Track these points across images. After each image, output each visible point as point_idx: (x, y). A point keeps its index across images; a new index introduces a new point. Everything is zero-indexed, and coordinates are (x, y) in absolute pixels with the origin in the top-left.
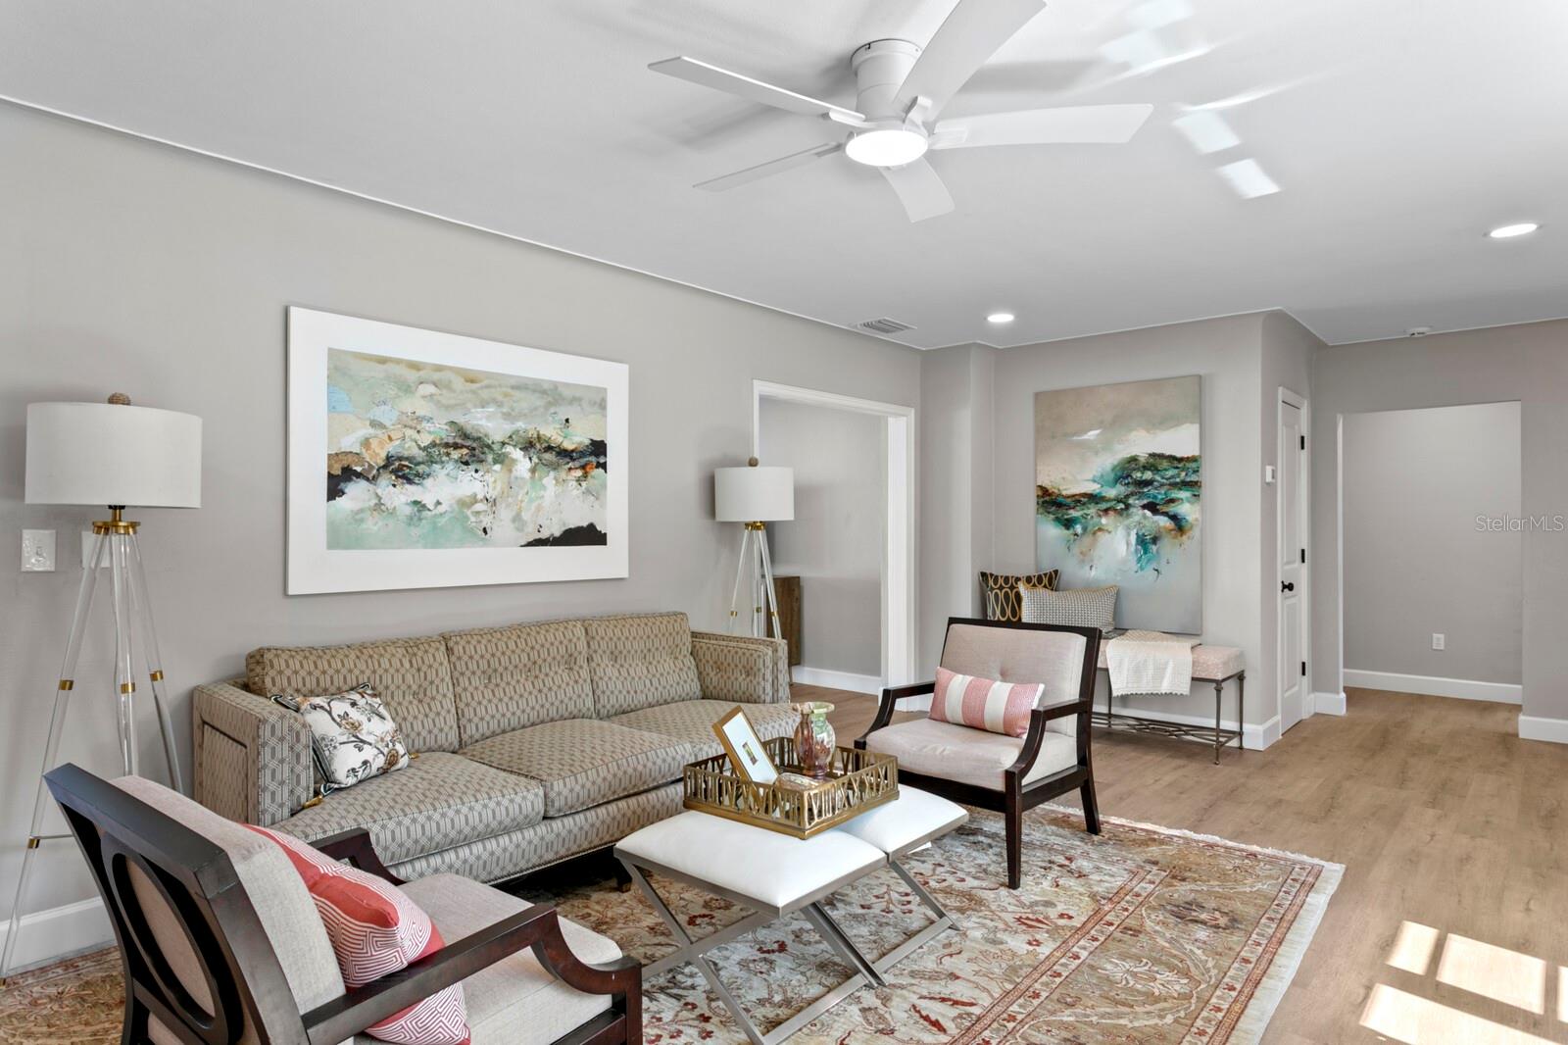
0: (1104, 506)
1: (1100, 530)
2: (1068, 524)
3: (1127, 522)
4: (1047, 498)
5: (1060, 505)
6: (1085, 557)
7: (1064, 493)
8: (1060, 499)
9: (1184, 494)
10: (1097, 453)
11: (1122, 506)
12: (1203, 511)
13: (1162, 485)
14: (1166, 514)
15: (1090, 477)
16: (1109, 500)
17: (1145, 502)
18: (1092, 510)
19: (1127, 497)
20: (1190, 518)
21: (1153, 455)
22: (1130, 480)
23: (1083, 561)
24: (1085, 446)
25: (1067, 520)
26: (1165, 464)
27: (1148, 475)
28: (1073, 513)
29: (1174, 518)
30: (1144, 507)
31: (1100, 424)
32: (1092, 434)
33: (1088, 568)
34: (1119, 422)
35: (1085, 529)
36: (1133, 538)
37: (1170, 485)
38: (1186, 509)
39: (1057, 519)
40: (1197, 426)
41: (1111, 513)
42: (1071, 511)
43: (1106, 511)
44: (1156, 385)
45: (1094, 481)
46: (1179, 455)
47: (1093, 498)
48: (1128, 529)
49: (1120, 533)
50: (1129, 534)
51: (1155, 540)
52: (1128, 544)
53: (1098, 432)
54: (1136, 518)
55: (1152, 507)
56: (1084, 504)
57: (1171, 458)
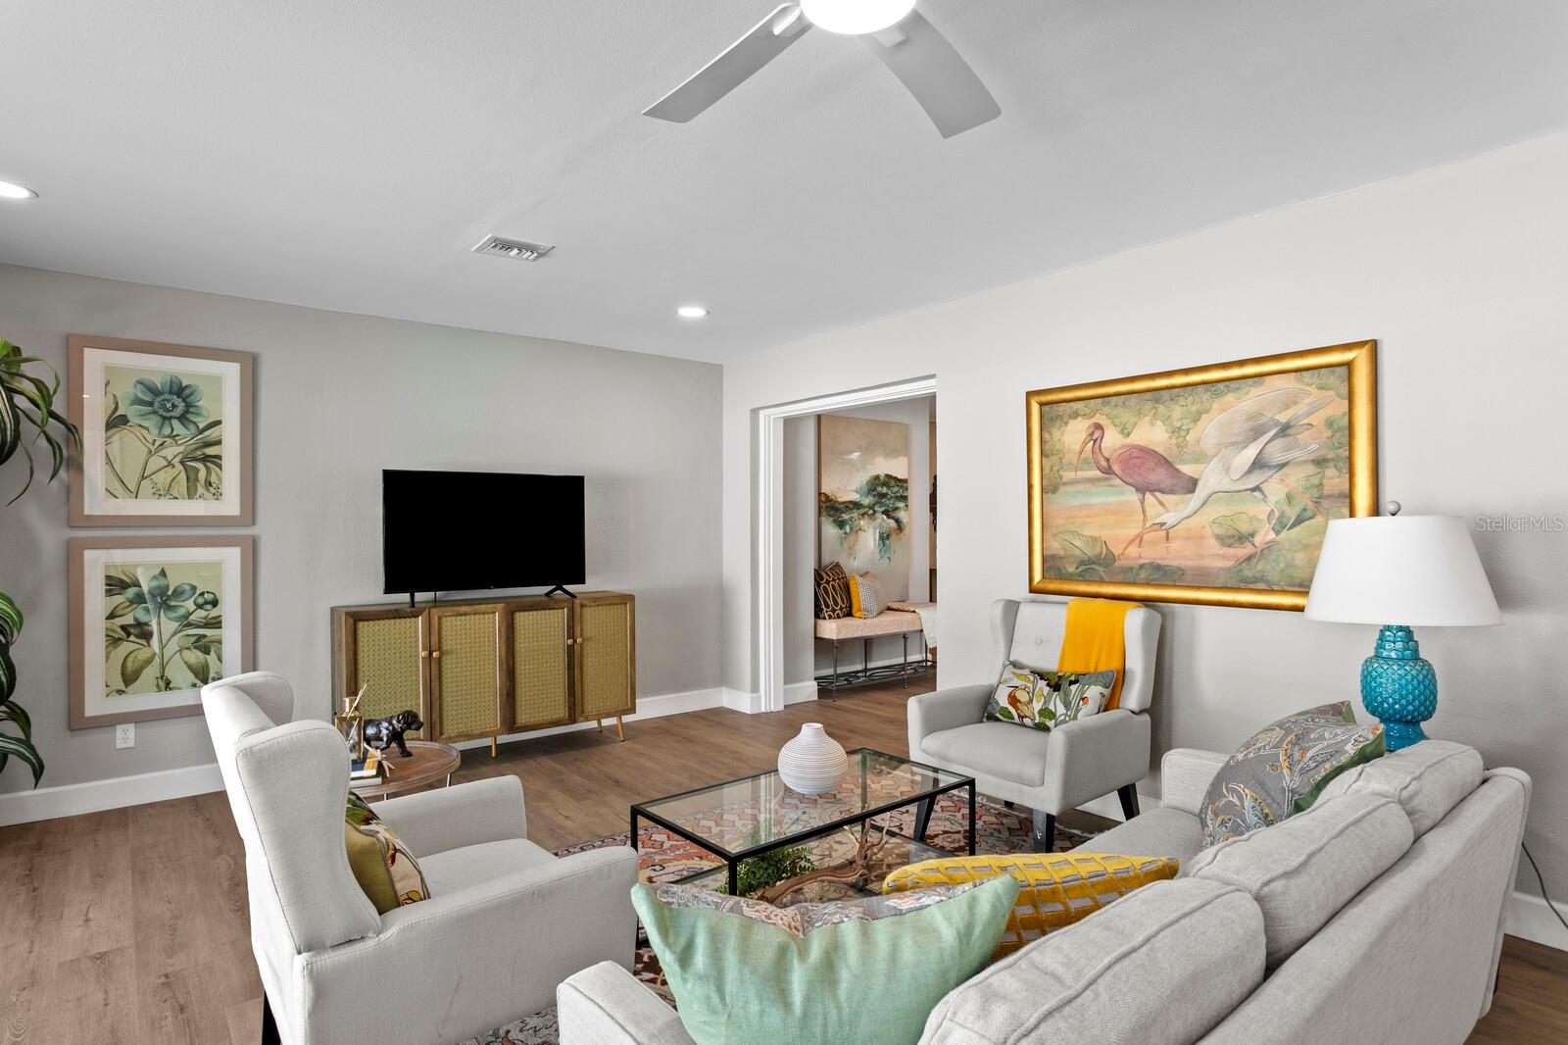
0: (862, 511)
1: (860, 529)
2: (841, 525)
3: (874, 524)
4: (828, 504)
5: (836, 509)
6: (851, 552)
7: (839, 500)
8: (837, 505)
9: (901, 505)
10: (858, 471)
11: (871, 512)
12: (909, 516)
13: (892, 497)
14: (893, 518)
15: (854, 489)
16: (865, 507)
17: (883, 509)
18: (855, 514)
19: (874, 505)
20: (904, 521)
21: (887, 476)
22: (875, 493)
23: (850, 554)
24: (850, 462)
25: (841, 521)
26: (893, 483)
27: (885, 490)
28: (845, 517)
29: (897, 521)
30: (883, 513)
31: (860, 449)
32: (855, 455)
33: (852, 559)
34: (869, 449)
35: (851, 529)
36: (877, 535)
37: (897, 498)
38: (902, 515)
39: (835, 521)
40: (906, 459)
41: (866, 516)
42: (843, 515)
43: (863, 515)
44: (889, 424)
45: (856, 492)
46: (899, 477)
47: (856, 505)
48: (875, 528)
49: (871, 531)
50: (875, 533)
51: (888, 537)
52: (875, 540)
53: (857, 454)
54: (879, 521)
55: (886, 513)
56: (851, 509)
57: (896, 478)
